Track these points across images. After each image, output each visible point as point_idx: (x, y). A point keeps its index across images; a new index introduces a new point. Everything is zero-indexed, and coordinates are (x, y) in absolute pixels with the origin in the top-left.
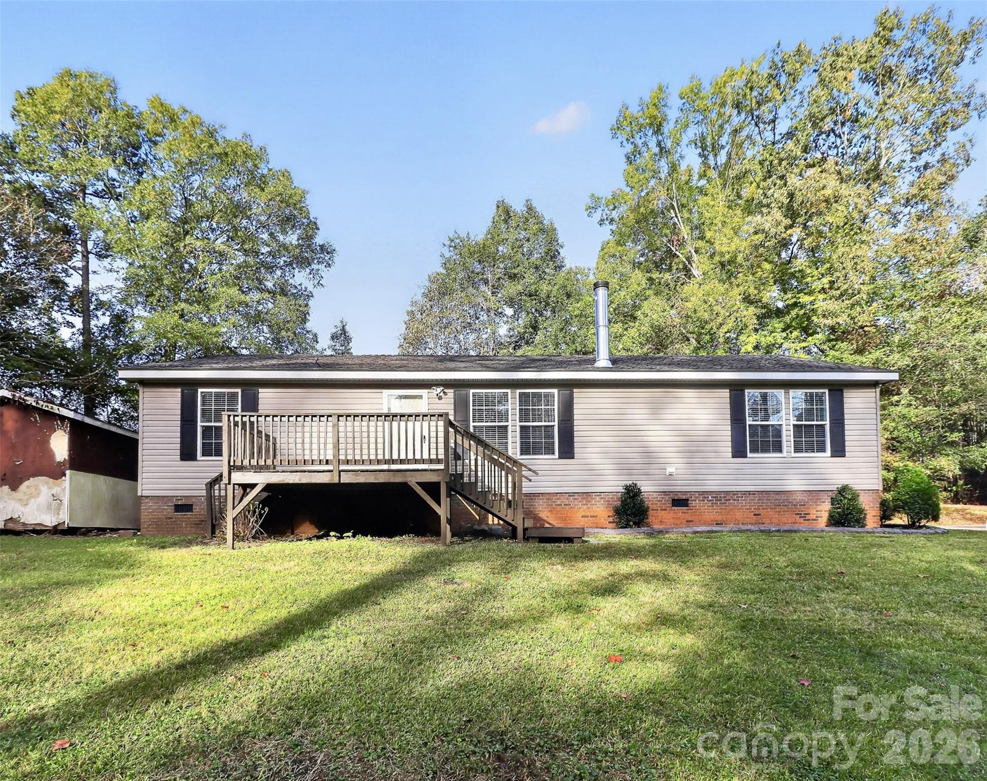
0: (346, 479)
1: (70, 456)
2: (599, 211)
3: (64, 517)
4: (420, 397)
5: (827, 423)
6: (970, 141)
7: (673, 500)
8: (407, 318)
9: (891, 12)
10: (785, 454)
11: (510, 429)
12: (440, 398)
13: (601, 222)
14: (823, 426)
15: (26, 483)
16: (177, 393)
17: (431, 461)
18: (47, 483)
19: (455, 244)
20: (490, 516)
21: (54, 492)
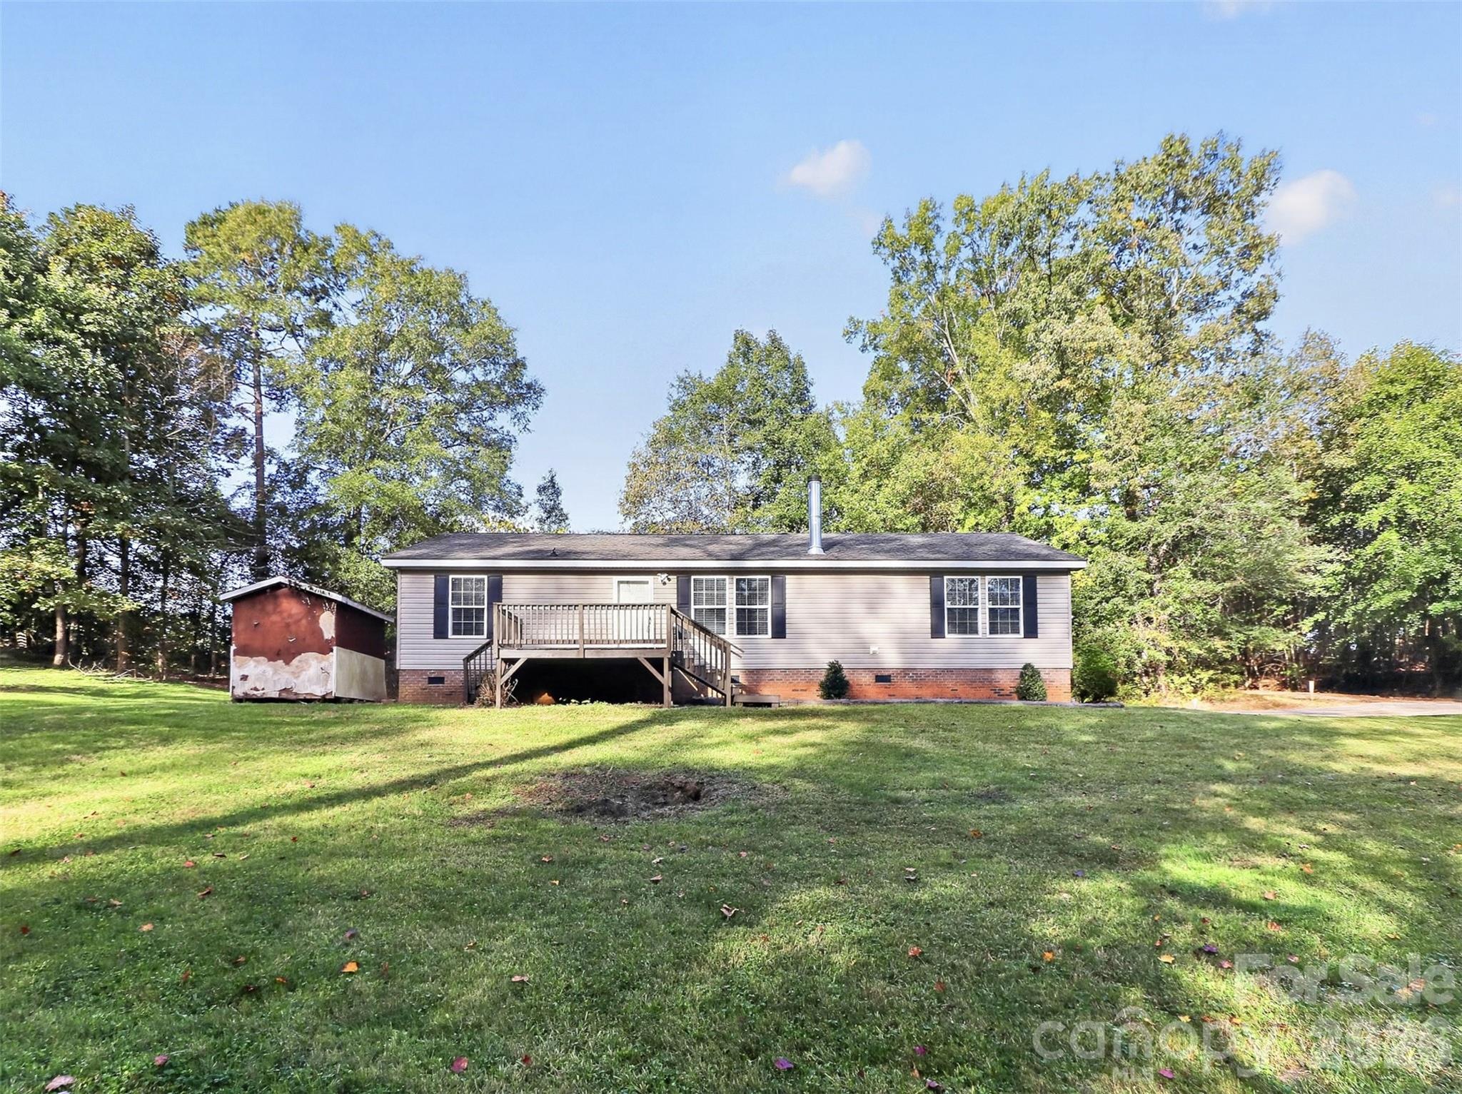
0: (589, 655)
1: (336, 634)
2: (860, 337)
3: (332, 688)
4: (647, 583)
5: (1021, 606)
6: (1279, 275)
7: (877, 676)
8: (629, 473)
9: (1177, 137)
10: (980, 635)
11: (727, 611)
12: (665, 584)
13: (864, 348)
14: (1017, 610)
15: (298, 658)
16: (430, 579)
17: (656, 641)
18: (317, 658)
19: (685, 384)
20: (710, 689)
21: (322, 665)
